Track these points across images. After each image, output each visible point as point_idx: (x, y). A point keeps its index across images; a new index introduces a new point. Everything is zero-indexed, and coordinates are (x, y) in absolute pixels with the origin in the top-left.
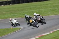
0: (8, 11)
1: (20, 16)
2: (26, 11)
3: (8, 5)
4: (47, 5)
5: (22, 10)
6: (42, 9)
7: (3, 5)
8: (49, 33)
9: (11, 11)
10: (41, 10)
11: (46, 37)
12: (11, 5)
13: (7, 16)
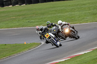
0: (19, 16)
1: (39, 23)
2: (49, 16)
3: (20, 5)
4: (84, 6)
5: (43, 14)
6: (76, 13)
7: (11, 6)
8: (86, 52)
9: (24, 15)
10: (73, 13)
11: (82, 58)
12: (24, 5)
13: (17, 24)
